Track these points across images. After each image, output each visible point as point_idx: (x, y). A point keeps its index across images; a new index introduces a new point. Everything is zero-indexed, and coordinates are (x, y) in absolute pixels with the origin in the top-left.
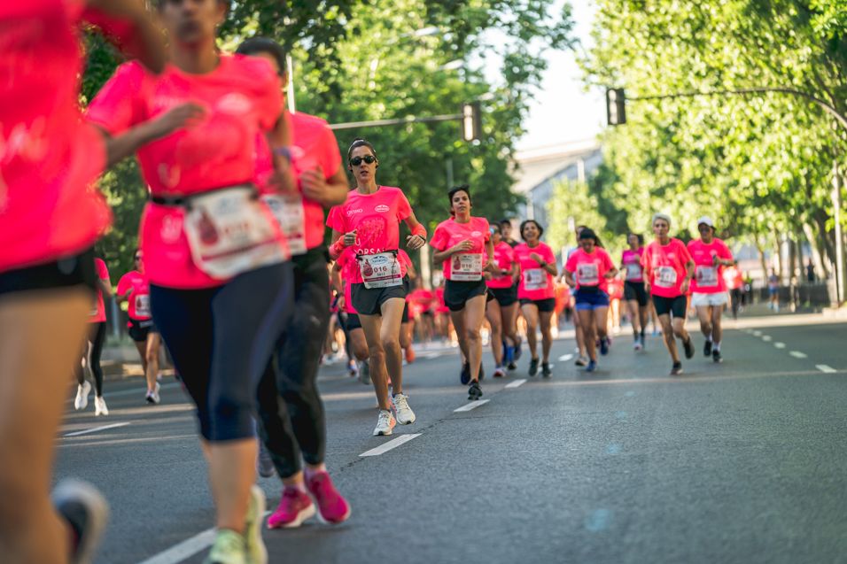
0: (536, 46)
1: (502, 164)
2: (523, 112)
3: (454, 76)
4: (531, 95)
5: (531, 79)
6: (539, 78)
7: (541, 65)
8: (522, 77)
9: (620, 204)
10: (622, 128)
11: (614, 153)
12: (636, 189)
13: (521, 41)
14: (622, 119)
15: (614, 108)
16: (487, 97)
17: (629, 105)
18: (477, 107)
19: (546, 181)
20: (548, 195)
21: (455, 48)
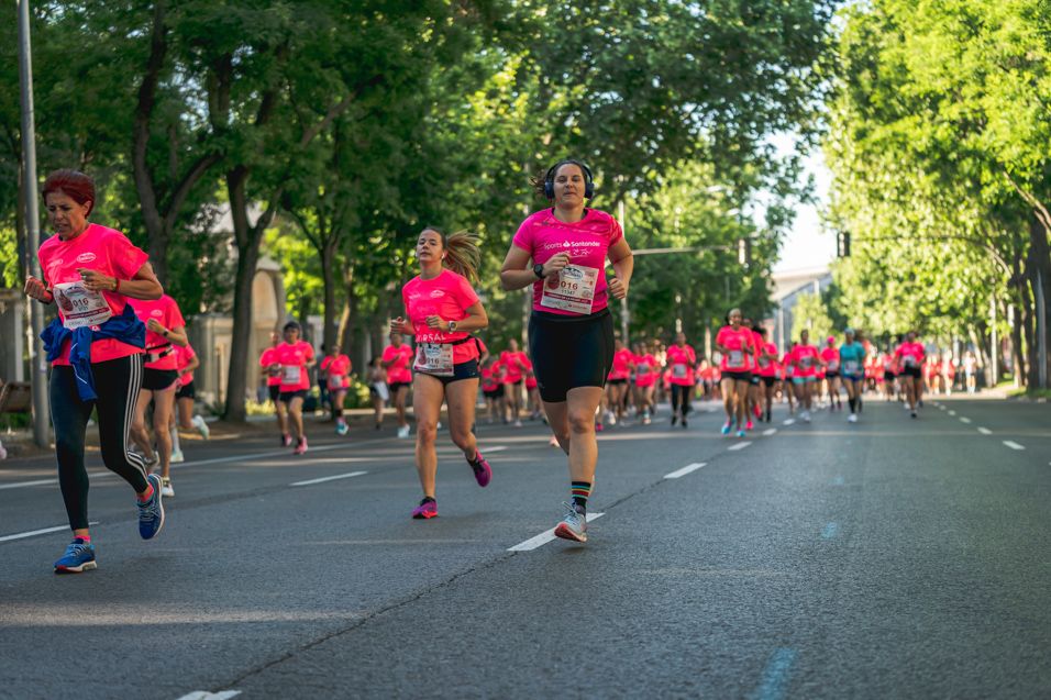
0: (790, 201)
1: (763, 281)
2: (779, 246)
3: (733, 218)
4: (784, 235)
5: (786, 223)
6: (790, 223)
7: (792, 214)
8: (780, 222)
9: (843, 311)
10: (848, 260)
11: (840, 277)
12: (854, 301)
13: (780, 197)
14: (848, 253)
15: (842, 246)
16: (755, 234)
17: (853, 243)
18: (748, 241)
19: (793, 293)
20: (794, 304)
21: (734, 201)
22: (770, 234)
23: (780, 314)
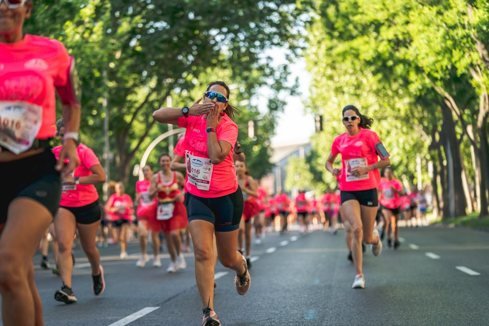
0: (283, 95)
1: (266, 149)
2: (275, 125)
3: (245, 107)
4: (279, 117)
5: (280, 109)
6: (283, 110)
7: (284, 103)
8: (276, 109)
9: (319, 169)
10: (322, 134)
11: (317, 145)
13: (277, 91)
14: (321, 129)
15: (318, 125)
16: (260, 118)
17: (325, 124)
18: (255, 122)
19: (286, 158)
20: (287, 164)
21: (246, 95)
22: (269, 118)
23: (277, 171)
